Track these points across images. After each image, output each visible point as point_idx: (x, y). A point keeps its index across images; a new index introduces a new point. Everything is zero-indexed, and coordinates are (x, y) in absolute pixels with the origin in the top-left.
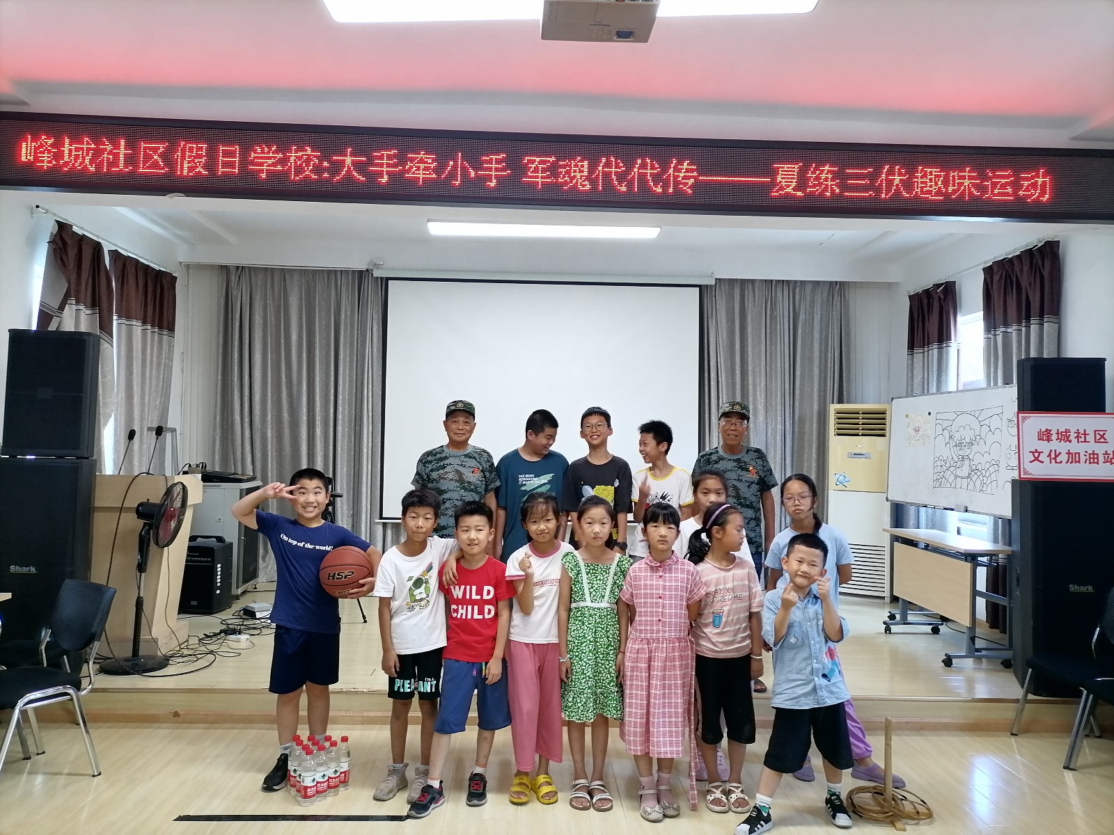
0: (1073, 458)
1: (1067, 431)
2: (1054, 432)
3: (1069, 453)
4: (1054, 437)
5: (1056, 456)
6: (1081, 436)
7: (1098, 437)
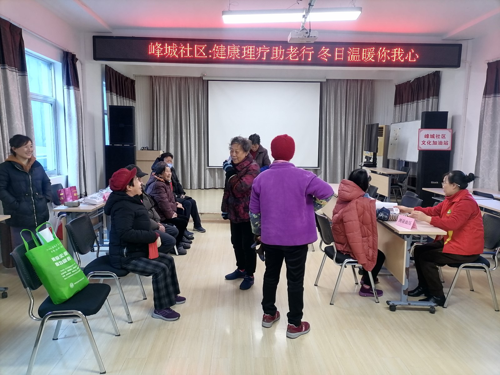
0: (435, 143)
1: (434, 135)
2: (429, 135)
3: (433, 142)
4: (430, 137)
5: (430, 143)
6: (438, 136)
7: (443, 137)
